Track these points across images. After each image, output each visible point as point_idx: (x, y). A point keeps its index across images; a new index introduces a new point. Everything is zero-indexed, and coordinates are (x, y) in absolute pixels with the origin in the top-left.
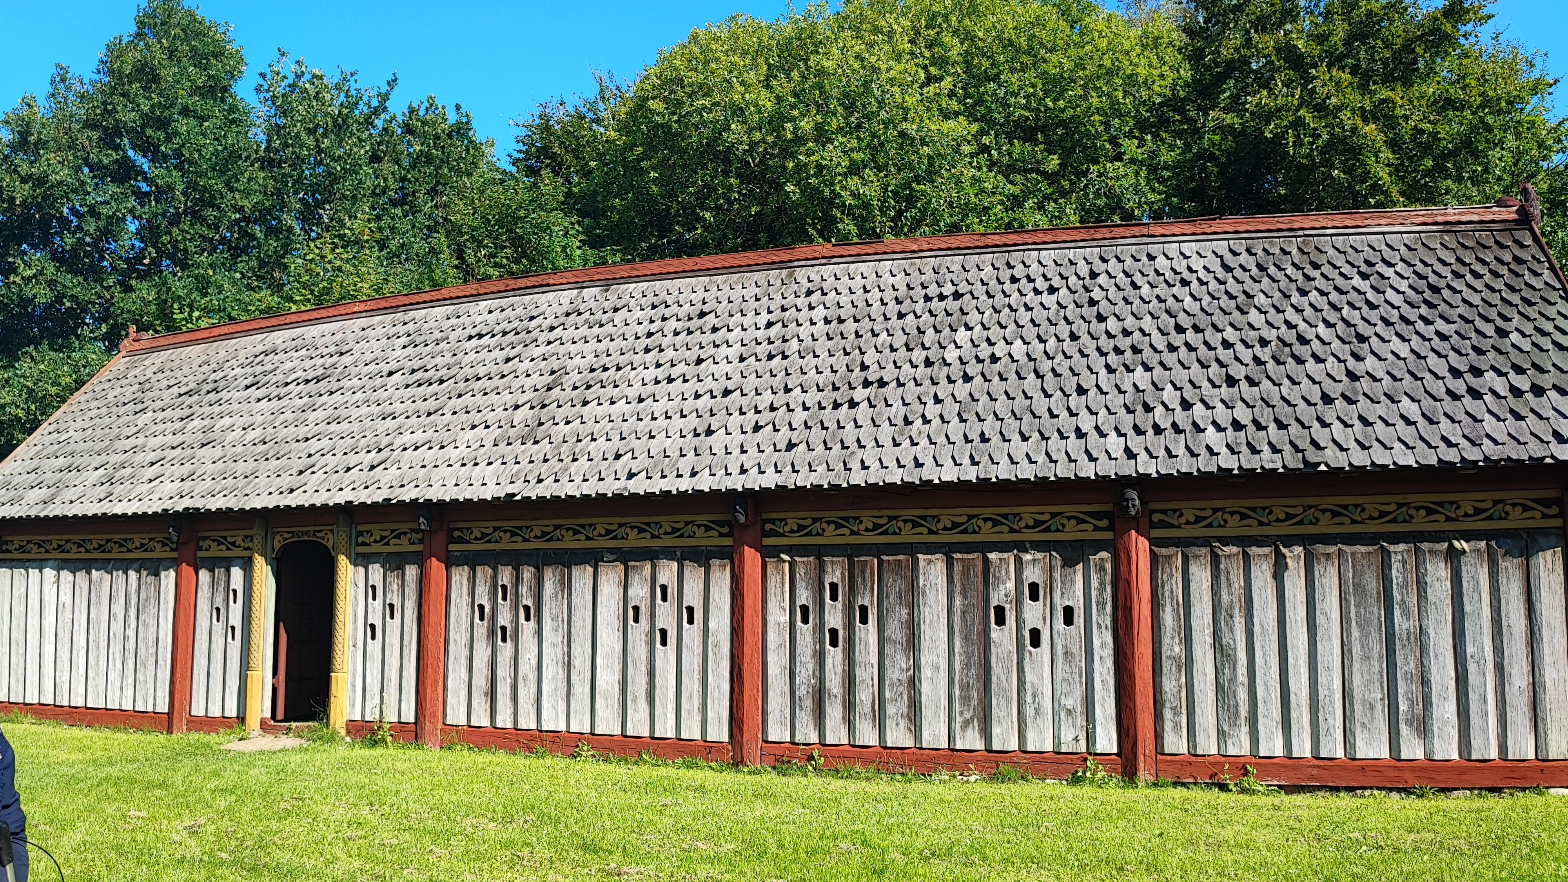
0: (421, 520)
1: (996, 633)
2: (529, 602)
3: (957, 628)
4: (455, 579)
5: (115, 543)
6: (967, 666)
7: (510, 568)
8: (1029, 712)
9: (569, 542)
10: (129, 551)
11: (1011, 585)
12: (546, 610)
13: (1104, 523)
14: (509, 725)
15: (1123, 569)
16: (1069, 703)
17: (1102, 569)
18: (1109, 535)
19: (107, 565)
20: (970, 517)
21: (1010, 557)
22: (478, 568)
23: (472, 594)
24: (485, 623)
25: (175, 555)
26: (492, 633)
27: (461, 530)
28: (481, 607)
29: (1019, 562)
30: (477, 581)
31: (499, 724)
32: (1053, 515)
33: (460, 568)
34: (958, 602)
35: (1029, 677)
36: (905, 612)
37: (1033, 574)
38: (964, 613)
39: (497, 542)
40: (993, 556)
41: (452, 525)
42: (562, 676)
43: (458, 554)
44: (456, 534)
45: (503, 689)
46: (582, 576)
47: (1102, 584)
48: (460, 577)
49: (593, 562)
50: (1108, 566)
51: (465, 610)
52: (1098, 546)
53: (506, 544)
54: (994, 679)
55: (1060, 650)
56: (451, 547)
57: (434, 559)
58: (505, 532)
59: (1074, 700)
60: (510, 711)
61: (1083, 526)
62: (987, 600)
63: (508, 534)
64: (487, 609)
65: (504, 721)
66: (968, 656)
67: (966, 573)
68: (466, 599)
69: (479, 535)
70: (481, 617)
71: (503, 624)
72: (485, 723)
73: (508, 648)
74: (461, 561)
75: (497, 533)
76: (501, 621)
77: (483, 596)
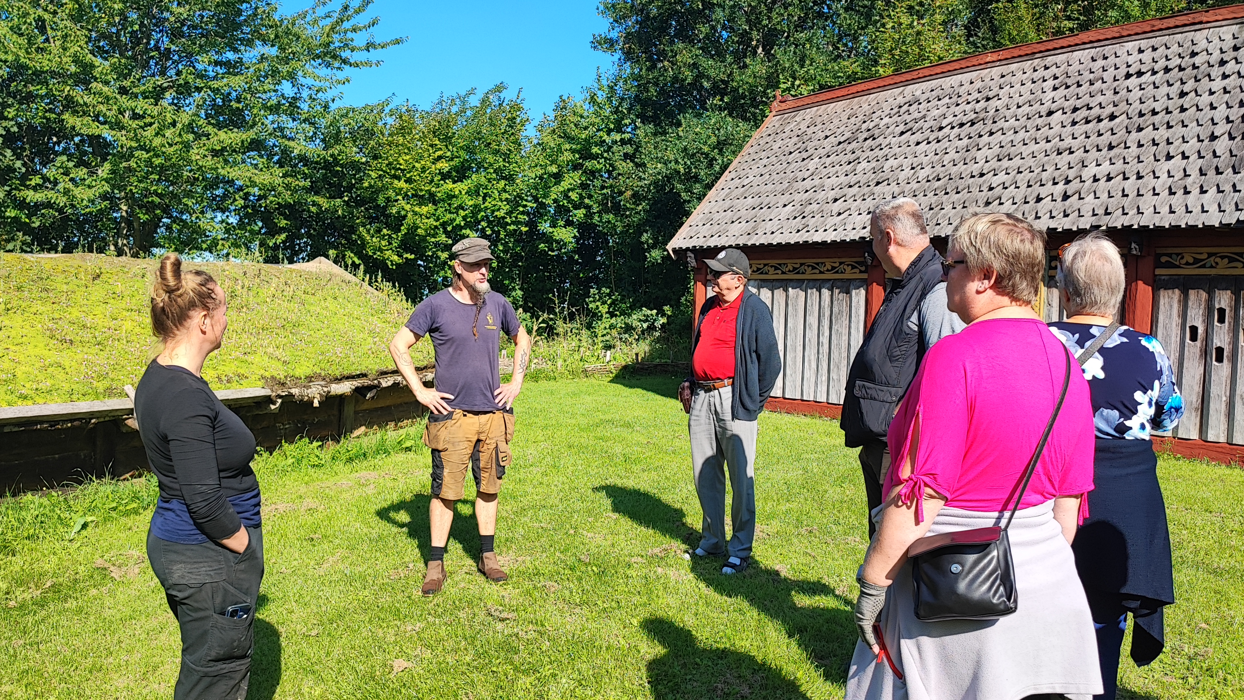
0: (1133, 245)
4: (1163, 301)
5: (808, 266)
7: (1229, 292)
10: (821, 272)
14: (1223, 439)
19: (798, 284)
22: (1192, 293)
23: (1184, 315)
24: (1198, 343)
25: (865, 276)
26: (1205, 353)
27: (1170, 255)
28: (1194, 329)
30: (1190, 303)
31: (1211, 437)
33: (1170, 292)
39: (1212, 267)
41: (1159, 251)
43: (1166, 278)
44: (1164, 259)
45: (1217, 407)
48: (1169, 299)
51: (1175, 331)
53: (1223, 269)
56: (1158, 271)
57: (1140, 283)
58: (1222, 258)
60: (1223, 426)
63: (1226, 260)
64: (1201, 331)
65: (1218, 436)
68: (1176, 320)
69: (1191, 260)
70: (1194, 338)
71: (1219, 345)
72: (1194, 435)
73: (1225, 368)
74: (1169, 284)
75: (1212, 259)
76: (1217, 342)
77: (1196, 318)
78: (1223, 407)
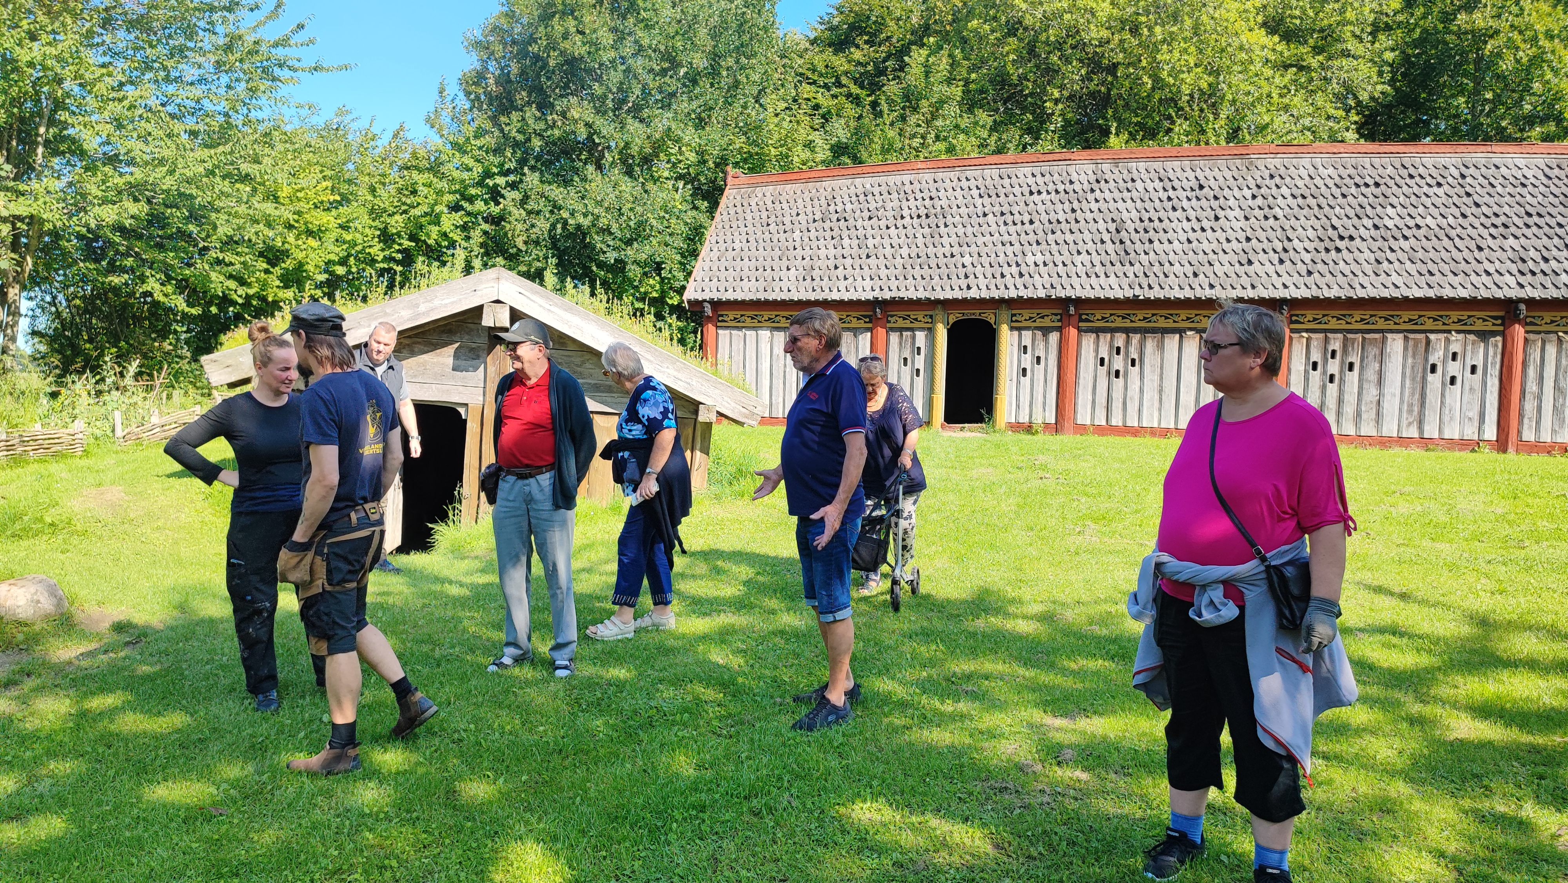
1: (1430, 377)
2: (1135, 356)
3: (1408, 374)
4: (1084, 342)
6: (1413, 394)
7: (1122, 336)
8: (1447, 419)
9: (1162, 323)
11: (1441, 353)
12: (1146, 361)
13: (1499, 322)
14: (1120, 424)
15: (1509, 345)
16: (1470, 414)
17: (1496, 346)
18: (1501, 328)
20: (1420, 316)
21: (1442, 336)
22: (1101, 337)
23: (1097, 351)
24: (1105, 367)
25: (870, 325)
26: (1109, 374)
27: (1088, 315)
28: (1102, 360)
29: (1447, 340)
30: (1100, 343)
31: (1114, 423)
32: (1469, 317)
33: (1088, 336)
34: (1410, 360)
35: (1448, 401)
36: (1377, 365)
37: (1455, 347)
38: (1413, 367)
39: (1112, 322)
40: (1432, 337)
41: (1081, 310)
42: (1157, 397)
43: (1086, 327)
44: (1084, 317)
45: (1117, 405)
46: (1172, 342)
47: (1495, 354)
48: (1088, 341)
49: (1178, 335)
50: (1500, 345)
51: (1092, 361)
52: (1494, 334)
53: (1119, 323)
54: (1427, 402)
55: (1467, 388)
56: (1081, 324)
57: (1069, 330)
58: (1118, 316)
59: (1473, 413)
60: (1121, 417)
61: (1487, 323)
62: (1426, 360)
63: (1120, 318)
64: (1106, 361)
65: (1117, 422)
66: (1413, 390)
67: (1416, 346)
68: (1092, 354)
69: (1100, 318)
70: (1102, 364)
72: (1104, 423)
73: (1120, 382)
74: (1088, 332)
75: (1112, 317)
76: (1116, 367)
77: (1104, 353)
78: (1120, 405)
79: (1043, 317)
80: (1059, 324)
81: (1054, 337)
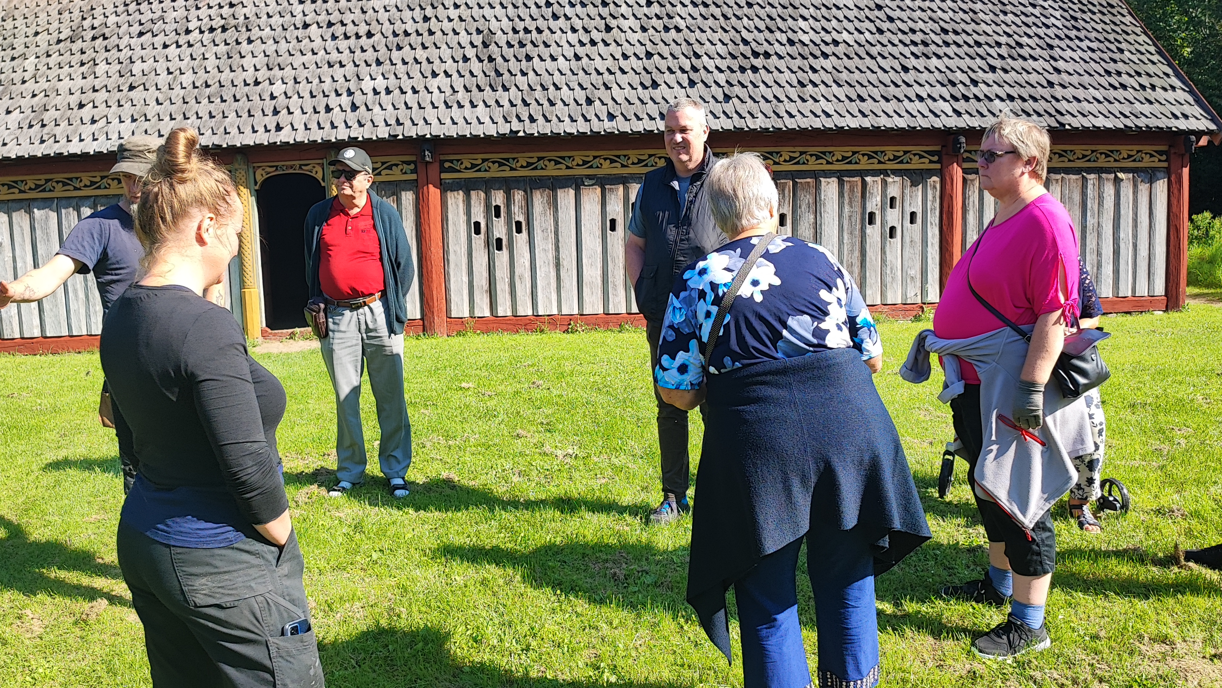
0: (427, 153)
1: (869, 229)
2: (521, 218)
3: (845, 227)
4: (450, 202)
5: (58, 182)
6: (852, 251)
7: (502, 191)
8: (889, 279)
9: (552, 171)
11: (879, 198)
12: (536, 224)
13: (936, 158)
14: (509, 313)
15: (948, 187)
16: (912, 272)
17: (935, 187)
18: (938, 166)
20: (854, 153)
21: (878, 179)
22: (473, 193)
23: (468, 213)
24: (482, 236)
26: (488, 244)
27: (451, 161)
28: (477, 225)
29: (885, 183)
30: (473, 202)
31: (500, 313)
32: (906, 152)
33: (456, 193)
34: (847, 209)
35: (889, 257)
36: (812, 217)
37: (894, 191)
38: (850, 217)
39: (486, 170)
40: (868, 179)
41: (442, 158)
42: (553, 274)
43: (450, 181)
44: (447, 165)
45: (502, 287)
46: (566, 197)
47: (934, 197)
48: (456, 200)
49: (574, 186)
50: (938, 186)
51: (463, 227)
52: (930, 173)
53: (495, 172)
54: (868, 259)
55: (907, 239)
56: (443, 176)
57: (431, 186)
58: (494, 162)
59: (915, 271)
60: (509, 303)
61: (923, 160)
62: (864, 208)
63: (497, 165)
64: (483, 226)
65: (505, 311)
66: (853, 245)
67: (852, 190)
68: (463, 218)
69: (469, 166)
70: (478, 232)
71: (498, 236)
72: (487, 313)
73: (503, 255)
74: (454, 186)
75: (485, 163)
77: (479, 215)
78: (507, 288)
79: (390, 168)
80: (414, 177)
81: (408, 198)
